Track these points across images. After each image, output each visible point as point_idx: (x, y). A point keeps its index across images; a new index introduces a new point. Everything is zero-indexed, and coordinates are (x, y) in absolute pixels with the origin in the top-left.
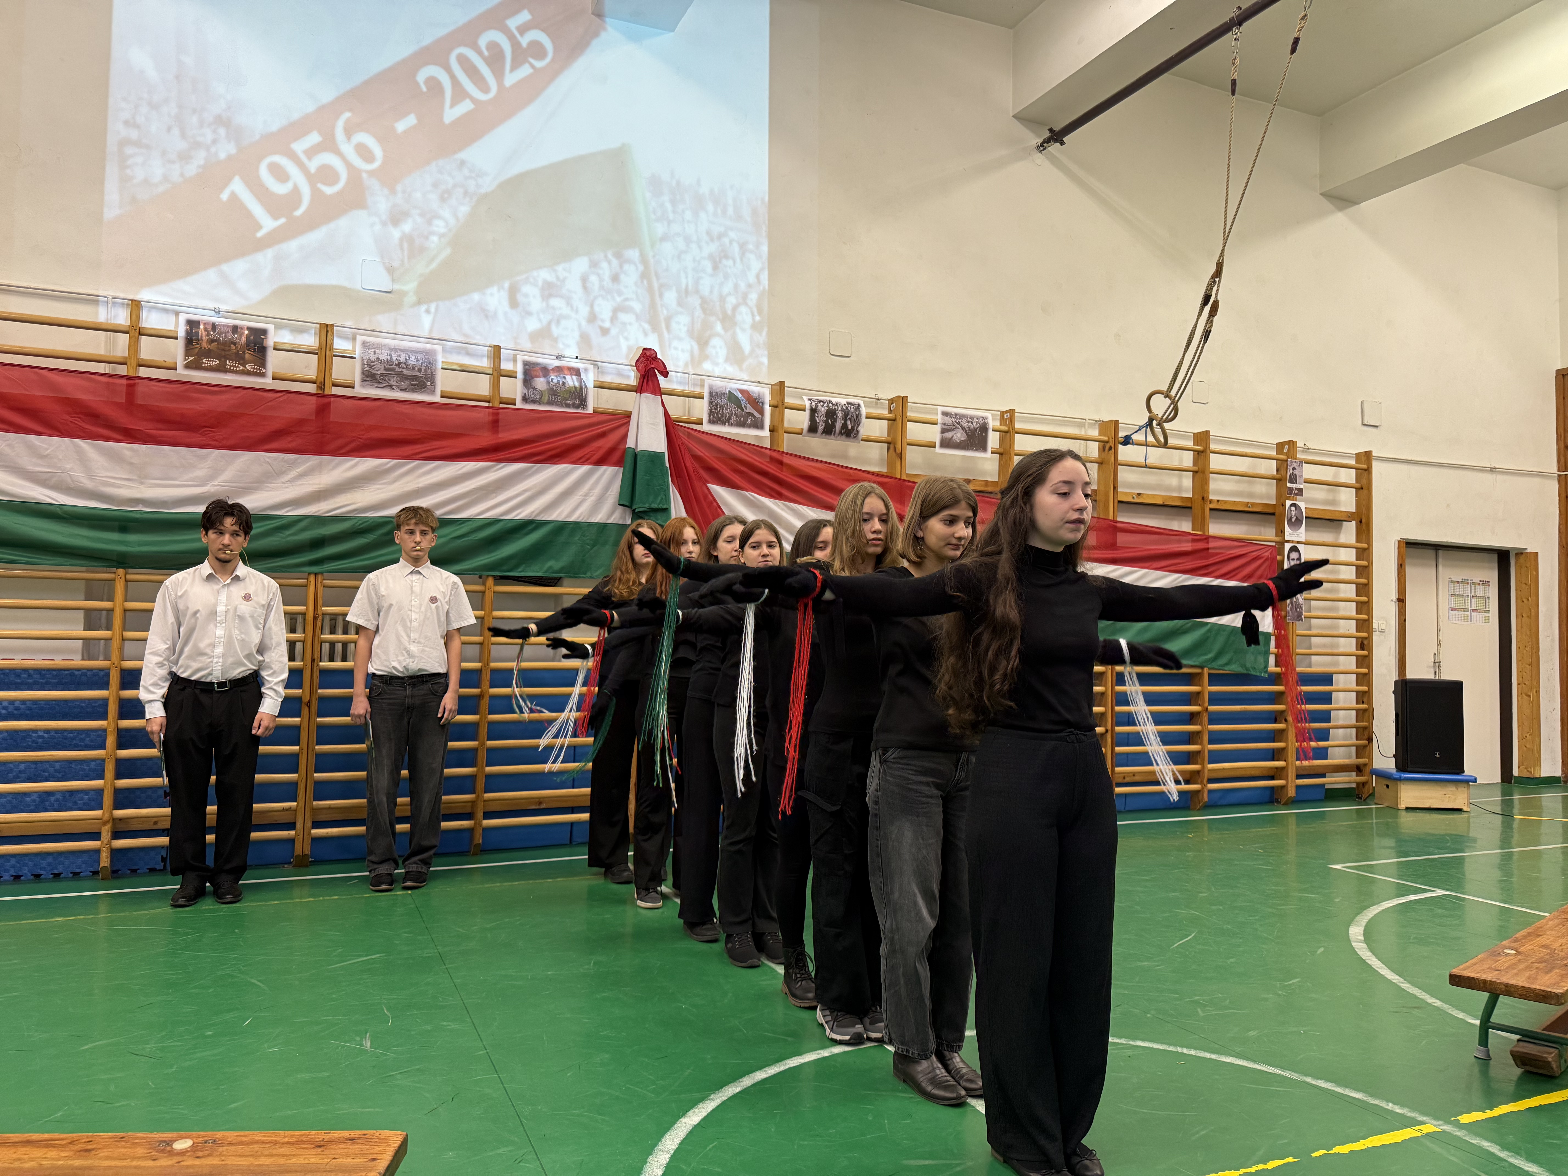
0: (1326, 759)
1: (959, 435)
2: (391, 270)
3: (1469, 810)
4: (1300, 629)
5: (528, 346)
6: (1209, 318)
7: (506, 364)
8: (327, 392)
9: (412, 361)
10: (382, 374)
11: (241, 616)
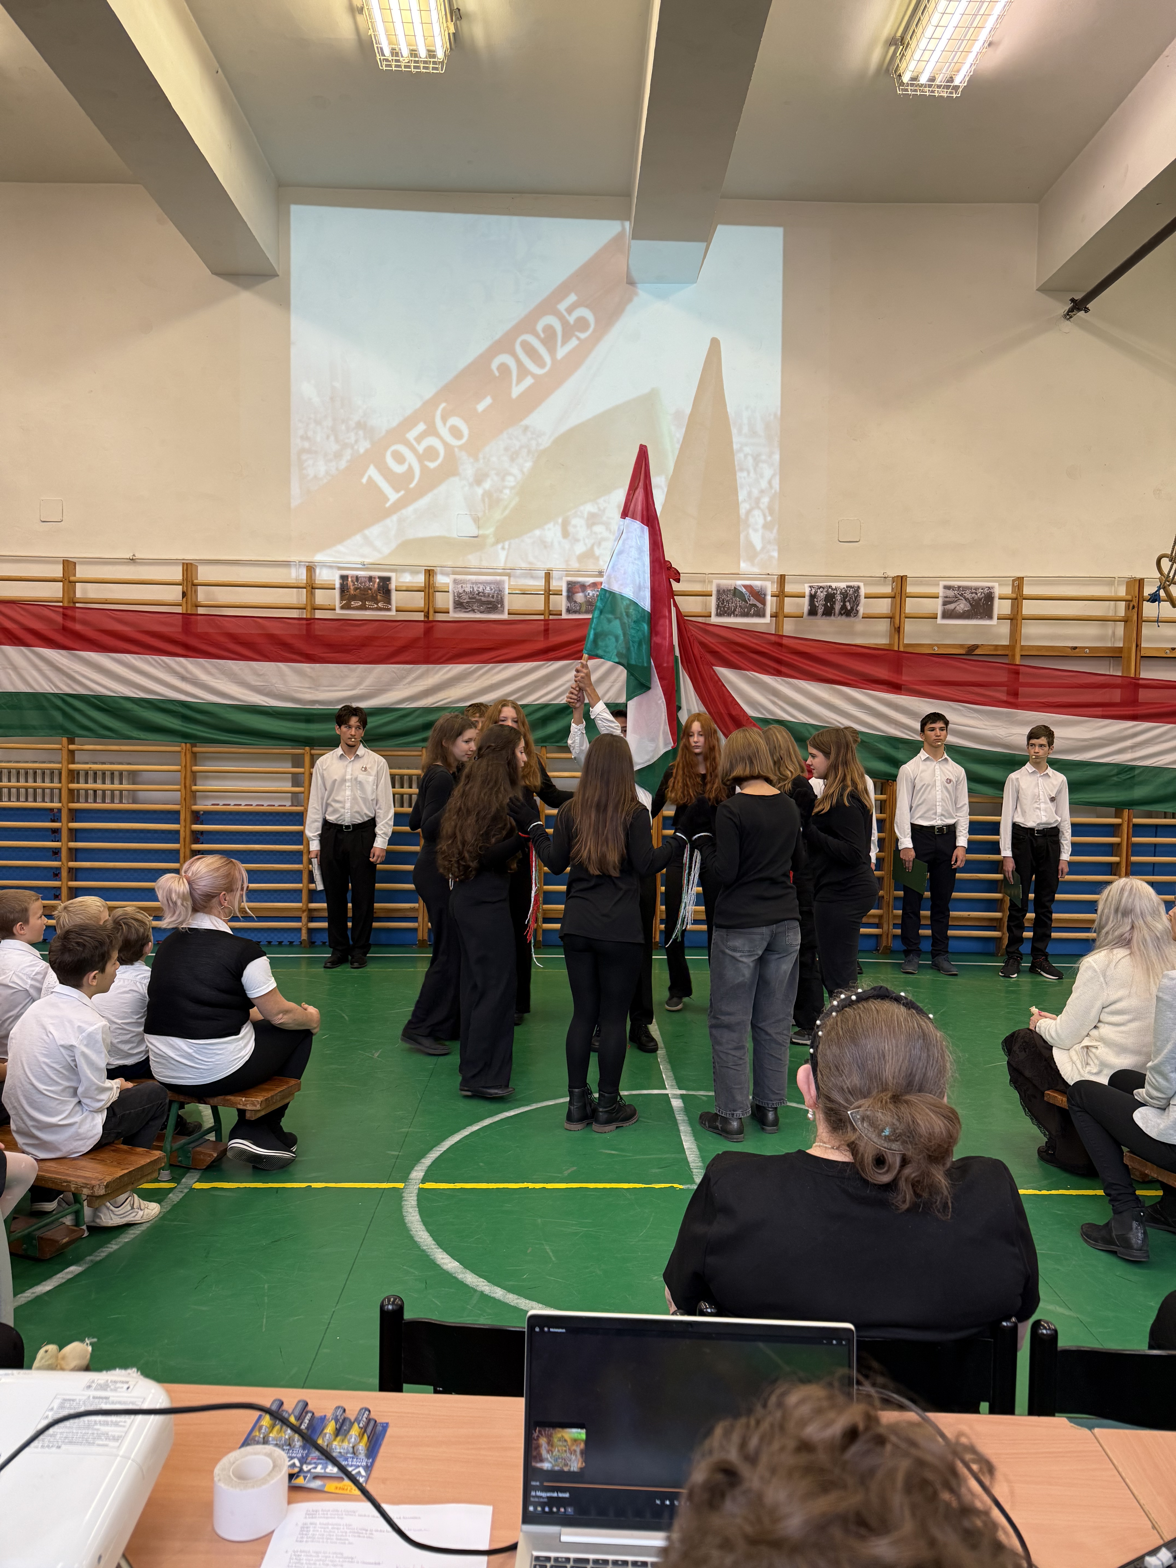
1: (963, 606)
2: (477, 520)
5: (574, 567)
7: (555, 584)
8: (431, 619)
9: (488, 590)
10: (467, 602)
11: (360, 782)
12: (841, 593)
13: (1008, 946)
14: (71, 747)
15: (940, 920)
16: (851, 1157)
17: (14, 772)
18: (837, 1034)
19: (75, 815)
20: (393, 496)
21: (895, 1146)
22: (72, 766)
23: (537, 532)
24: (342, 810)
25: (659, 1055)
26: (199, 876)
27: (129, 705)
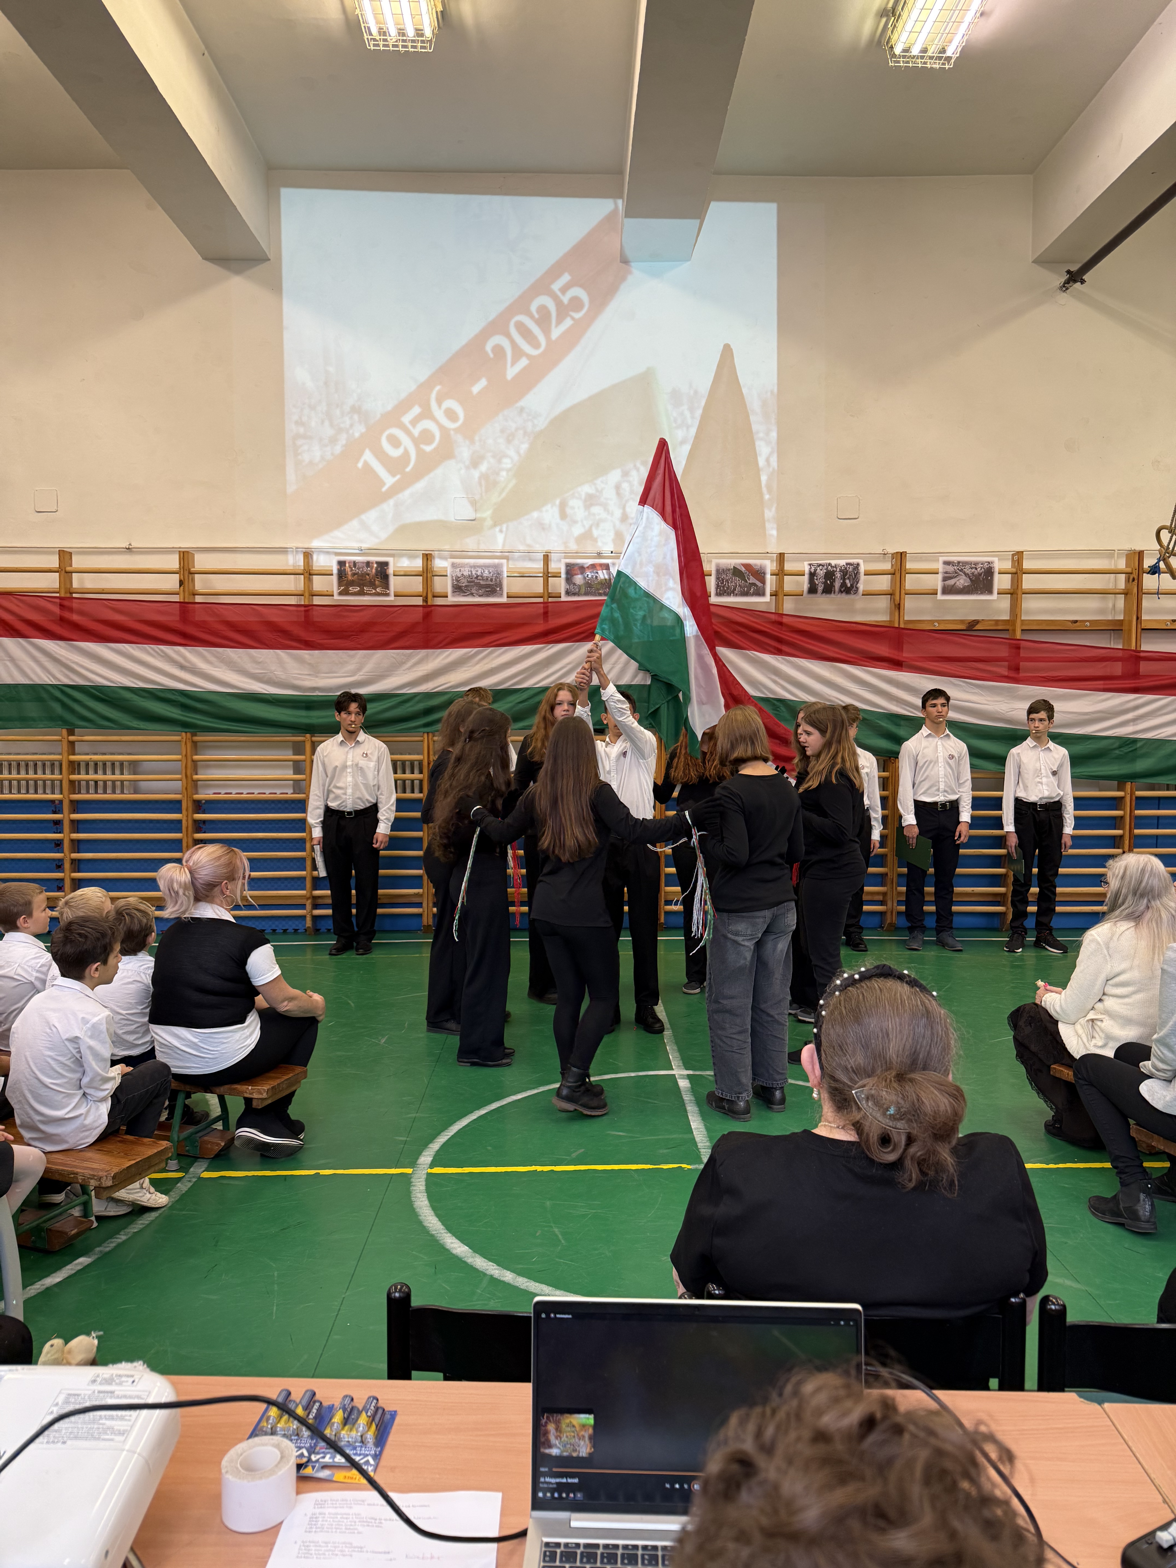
1: (962, 581)
2: (473, 503)
5: (572, 549)
7: (553, 567)
8: (429, 604)
9: (486, 574)
10: (466, 586)
11: (361, 768)
12: (841, 571)
13: (1012, 921)
14: (72, 738)
15: (944, 896)
16: (856, 1136)
17: (14, 764)
18: (841, 1013)
19: (77, 806)
20: (389, 480)
21: (900, 1124)
22: (72, 758)
23: (535, 514)
24: (344, 797)
25: (665, 1036)
26: (200, 865)
27: (128, 695)
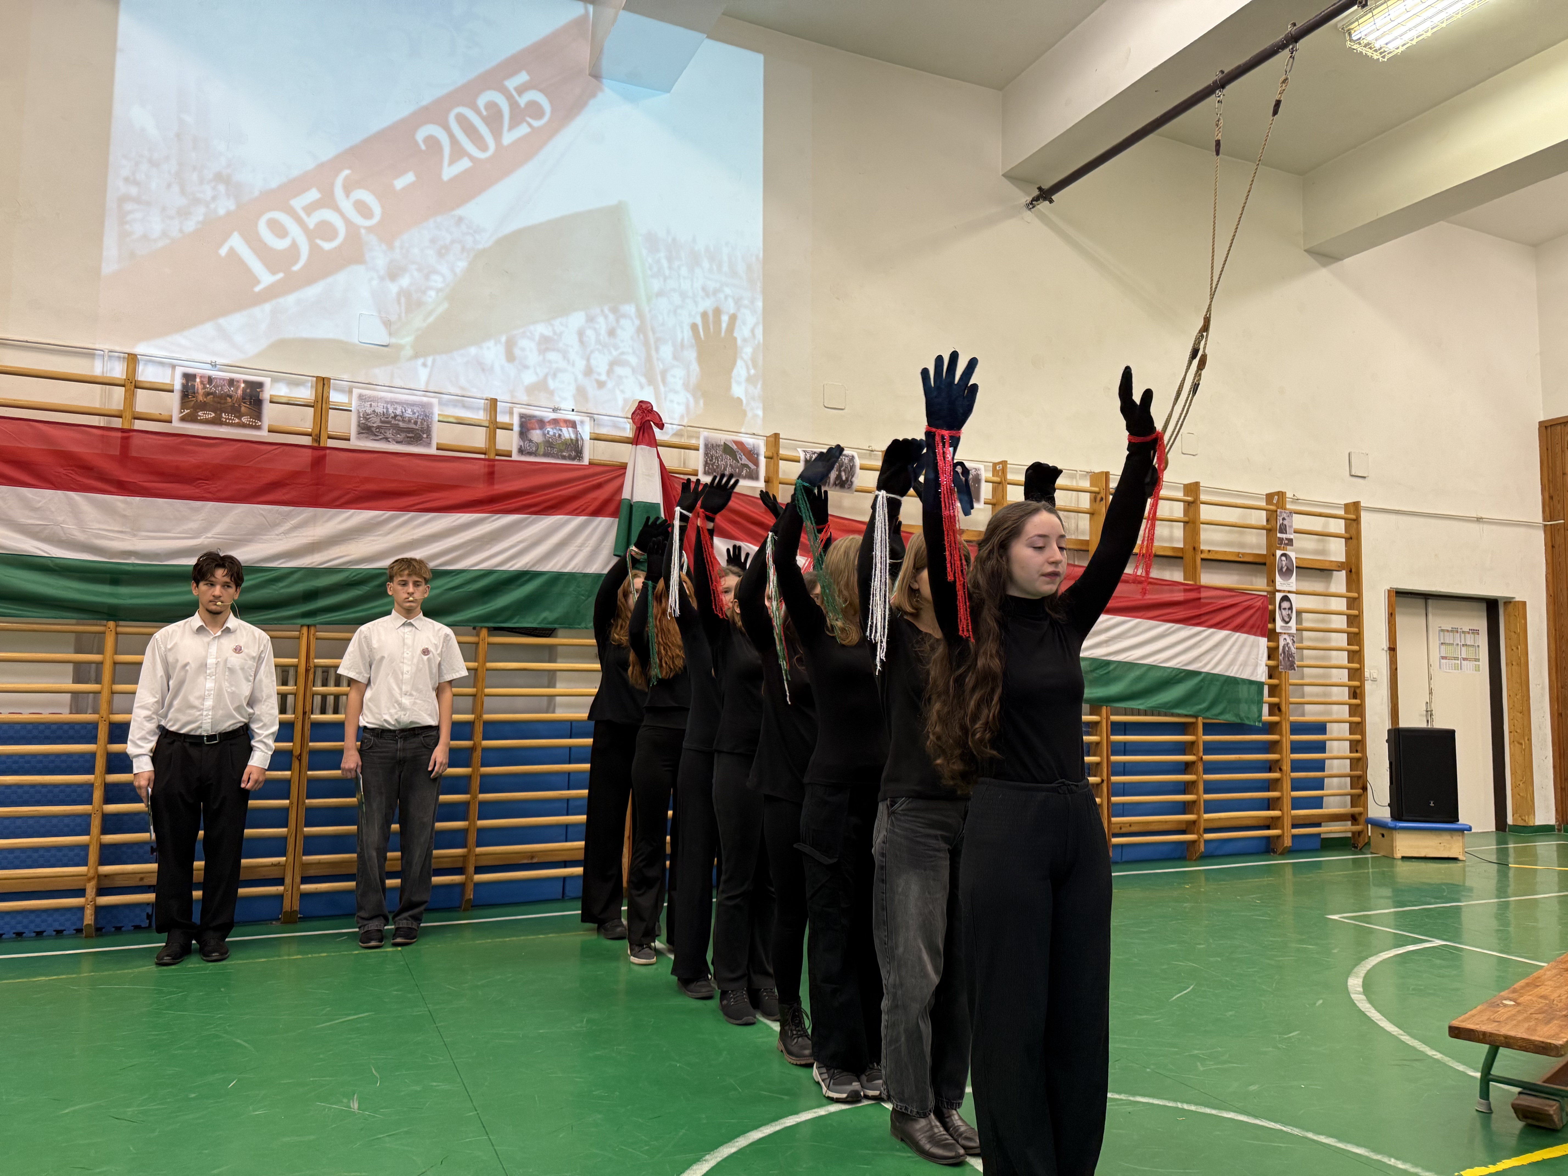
0: (1322, 808)
2: (387, 324)
3: (1464, 859)
4: (1293, 678)
5: (524, 399)
6: (1197, 372)
7: (502, 416)
8: (322, 445)
9: (408, 414)
10: (378, 427)
11: (231, 668)
20: (266, 278)
